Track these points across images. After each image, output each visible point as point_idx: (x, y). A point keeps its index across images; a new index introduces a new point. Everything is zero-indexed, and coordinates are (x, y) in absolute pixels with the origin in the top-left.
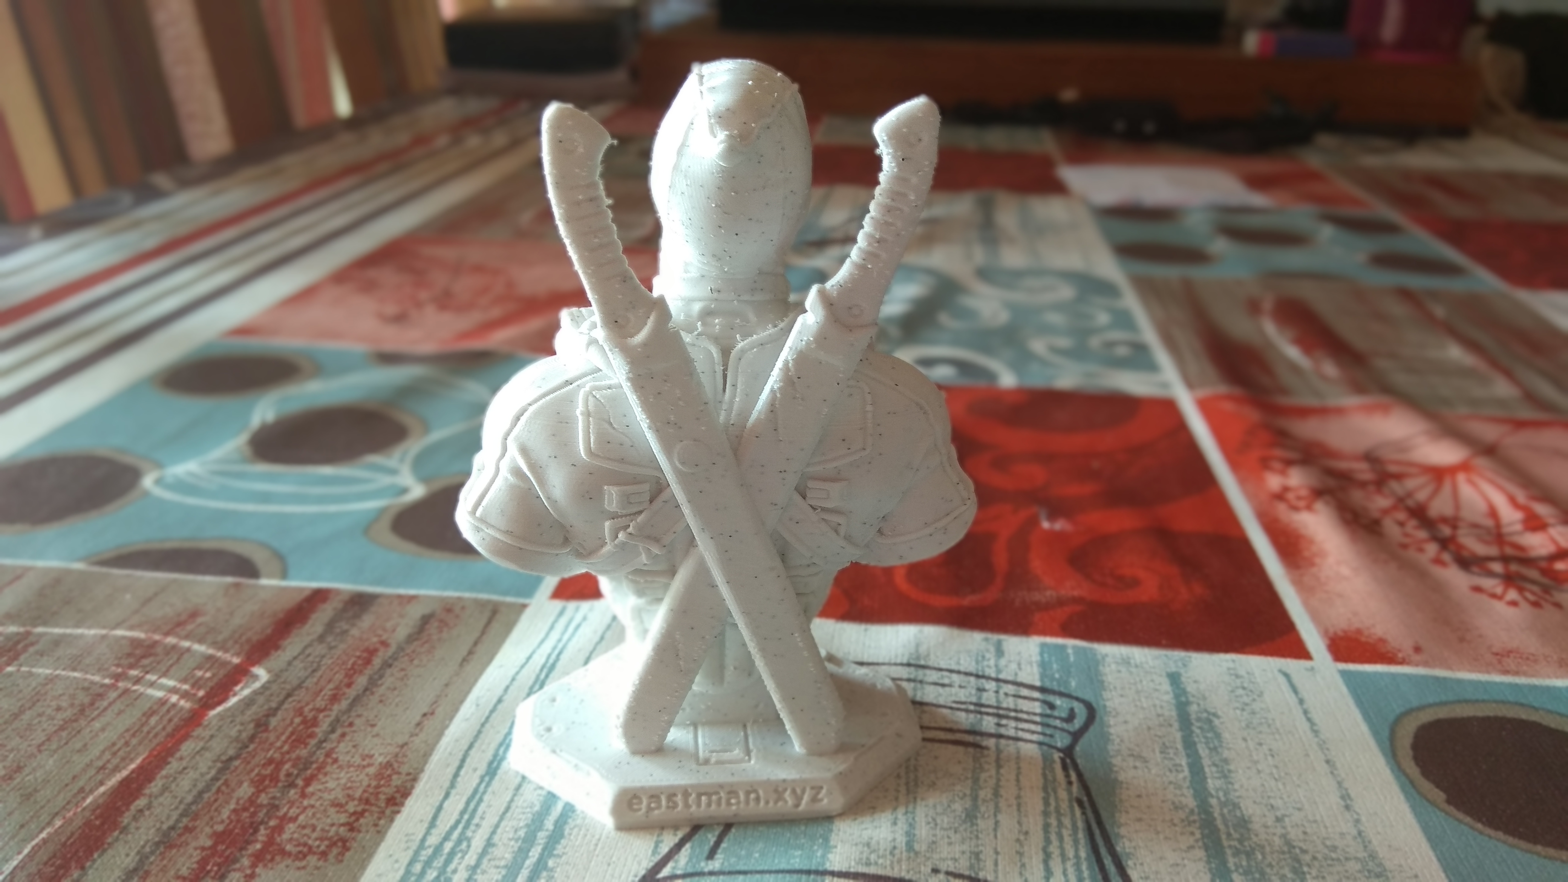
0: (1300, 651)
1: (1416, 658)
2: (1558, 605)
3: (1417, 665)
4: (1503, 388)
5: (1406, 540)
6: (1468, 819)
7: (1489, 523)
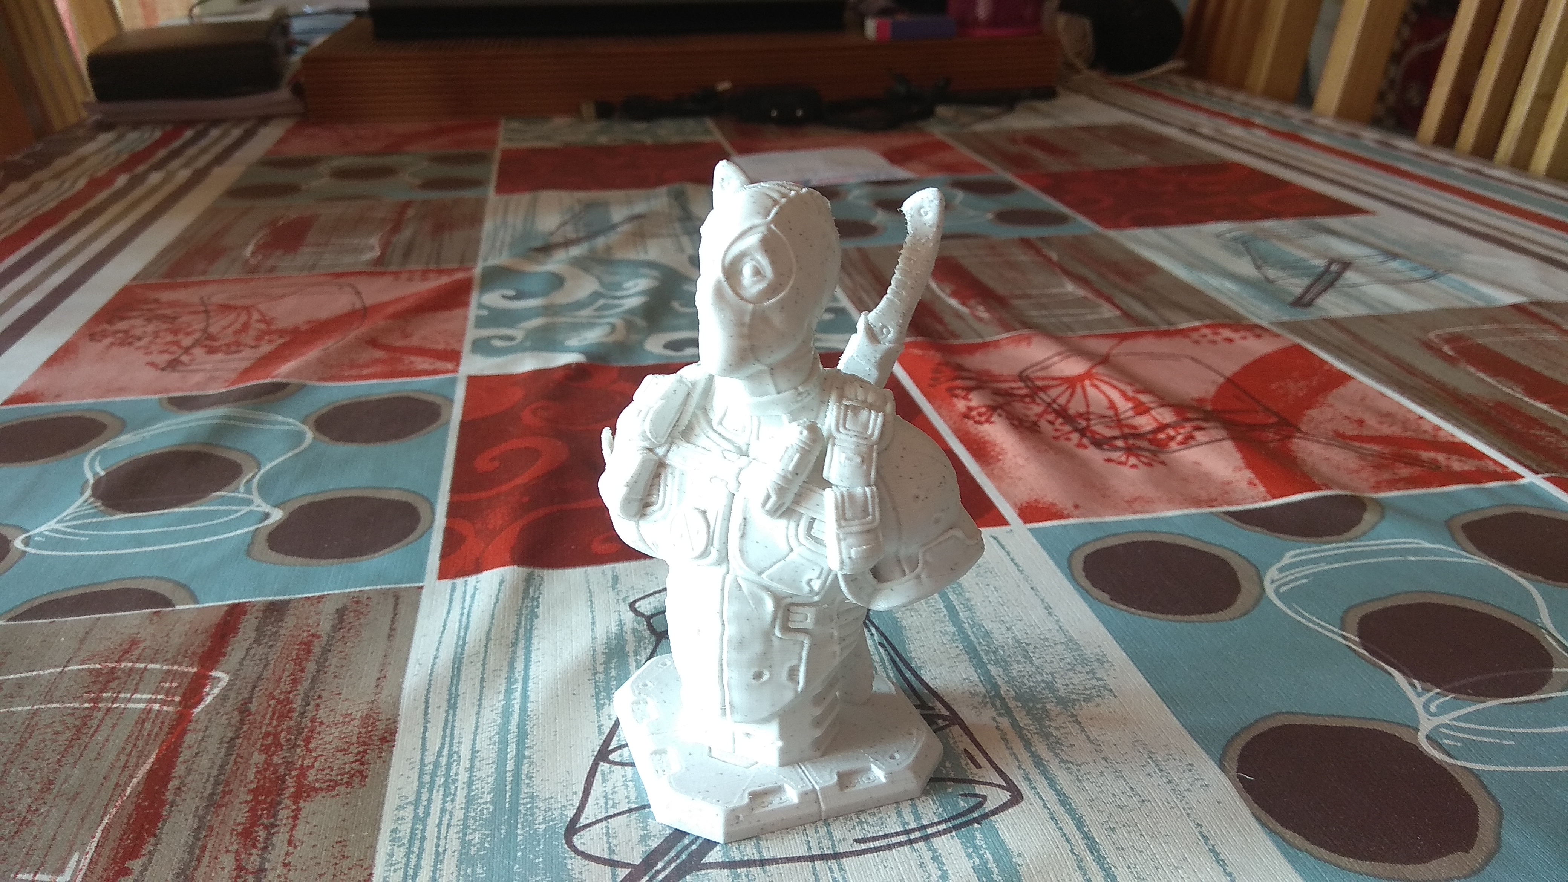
0: (1001, 521)
1: (1077, 512)
2: (1163, 463)
3: (1078, 517)
4: (1107, 312)
5: (1058, 434)
6: (1125, 607)
7: (1111, 413)
